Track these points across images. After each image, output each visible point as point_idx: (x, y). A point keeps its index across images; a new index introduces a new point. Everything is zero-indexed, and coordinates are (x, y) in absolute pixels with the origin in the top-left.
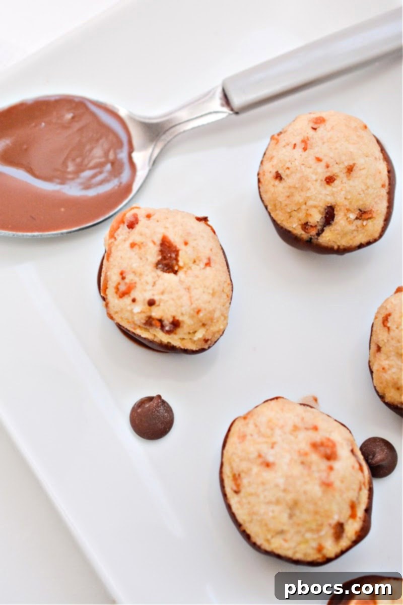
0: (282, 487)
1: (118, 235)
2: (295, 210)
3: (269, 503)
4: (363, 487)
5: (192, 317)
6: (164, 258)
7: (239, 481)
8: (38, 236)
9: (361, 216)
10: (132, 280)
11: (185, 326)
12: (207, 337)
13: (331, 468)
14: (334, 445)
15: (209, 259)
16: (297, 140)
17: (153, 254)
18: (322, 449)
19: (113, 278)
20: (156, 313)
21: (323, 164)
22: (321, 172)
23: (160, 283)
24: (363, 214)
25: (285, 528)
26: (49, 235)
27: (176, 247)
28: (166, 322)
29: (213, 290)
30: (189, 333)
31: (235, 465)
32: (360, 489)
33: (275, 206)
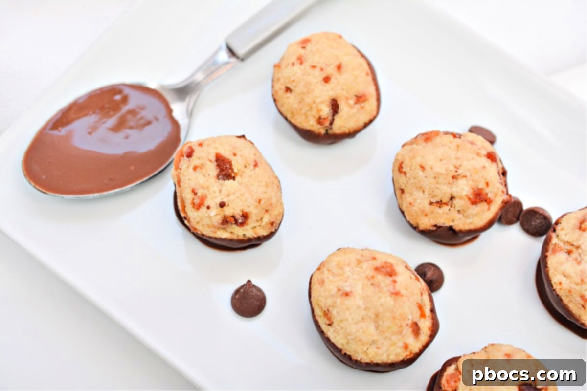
0: (363, 307)
1: (182, 166)
2: (308, 111)
3: (357, 322)
4: (423, 292)
5: (257, 207)
6: (222, 170)
7: (329, 316)
8: (119, 191)
9: (358, 100)
10: (202, 193)
11: (253, 215)
12: (272, 221)
13: (395, 282)
14: (391, 266)
15: (256, 161)
16: (294, 59)
17: (213, 170)
18: (382, 270)
19: (188, 196)
20: (228, 211)
21: (318, 70)
22: (318, 75)
23: (224, 189)
24: (360, 99)
25: (374, 338)
26: (127, 189)
27: (228, 159)
28: (238, 217)
29: (266, 182)
30: (258, 221)
31: (322, 305)
32: (422, 294)
33: (292, 113)
